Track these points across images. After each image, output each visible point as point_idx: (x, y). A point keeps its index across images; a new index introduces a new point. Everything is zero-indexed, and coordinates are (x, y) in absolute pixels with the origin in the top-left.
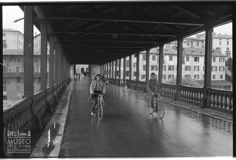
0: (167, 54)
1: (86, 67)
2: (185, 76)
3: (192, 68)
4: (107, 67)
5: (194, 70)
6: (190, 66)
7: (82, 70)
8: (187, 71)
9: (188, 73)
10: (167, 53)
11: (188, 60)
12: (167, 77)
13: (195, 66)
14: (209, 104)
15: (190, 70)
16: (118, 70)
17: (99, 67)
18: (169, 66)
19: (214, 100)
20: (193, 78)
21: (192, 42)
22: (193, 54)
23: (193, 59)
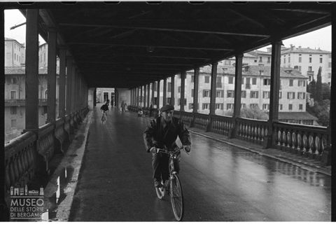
0: (226, 74)
1: (111, 91)
2: (251, 105)
3: (261, 94)
4: (141, 92)
5: (264, 97)
6: (257, 92)
7: (106, 95)
8: (253, 99)
9: (254, 101)
10: (226, 72)
11: (254, 83)
12: (225, 107)
13: (264, 92)
14: (274, 143)
15: (257, 97)
16: (156, 96)
17: (130, 91)
18: (228, 91)
19: (282, 137)
20: (261, 108)
21: (261, 58)
22: (262, 74)
23: (262, 81)
